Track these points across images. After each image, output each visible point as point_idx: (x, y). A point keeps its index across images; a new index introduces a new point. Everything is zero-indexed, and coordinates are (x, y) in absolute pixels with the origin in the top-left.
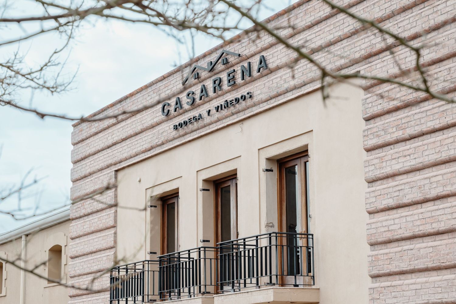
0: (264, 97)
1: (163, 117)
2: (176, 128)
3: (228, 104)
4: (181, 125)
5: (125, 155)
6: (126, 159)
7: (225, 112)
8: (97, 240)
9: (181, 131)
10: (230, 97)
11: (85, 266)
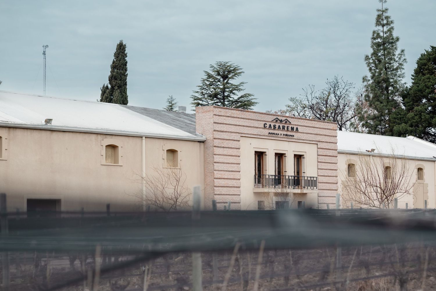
0: (296, 138)
1: (263, 127)
2: (269, 133)
3: (287, 135)
4: (271, 133)
5: (245, 132)
6: (245, 134)
7: (285, 136)
8: (232, 159)
9: (270, 135)
10: (289, 133)
11: (224, 168)
